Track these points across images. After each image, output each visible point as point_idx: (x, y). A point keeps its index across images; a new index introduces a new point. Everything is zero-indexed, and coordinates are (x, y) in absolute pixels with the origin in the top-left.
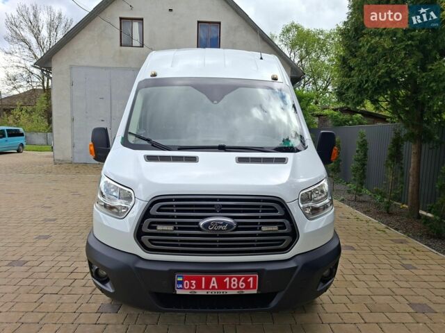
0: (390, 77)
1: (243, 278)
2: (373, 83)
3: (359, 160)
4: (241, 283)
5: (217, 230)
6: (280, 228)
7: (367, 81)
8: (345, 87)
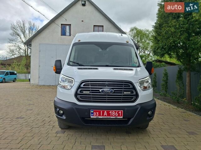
0: (175, 43)
1: (117, 112)
2: (168, 46)
3: (164, 81)
4: (116, 114)
5: (107, 93)
6: (131, 93)
7: (165, 45)
8: (157, 48)
